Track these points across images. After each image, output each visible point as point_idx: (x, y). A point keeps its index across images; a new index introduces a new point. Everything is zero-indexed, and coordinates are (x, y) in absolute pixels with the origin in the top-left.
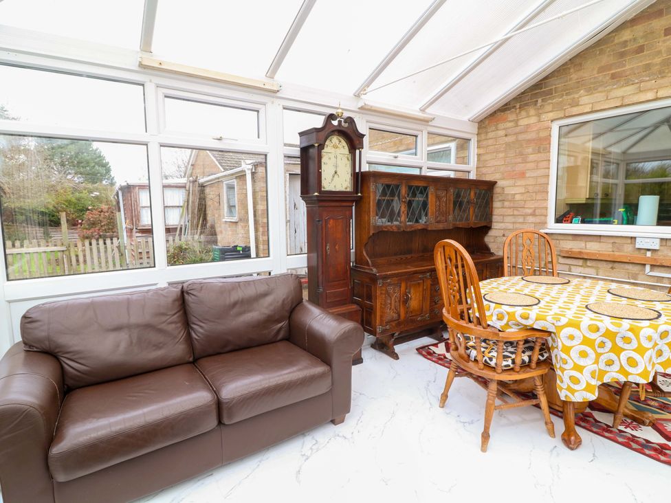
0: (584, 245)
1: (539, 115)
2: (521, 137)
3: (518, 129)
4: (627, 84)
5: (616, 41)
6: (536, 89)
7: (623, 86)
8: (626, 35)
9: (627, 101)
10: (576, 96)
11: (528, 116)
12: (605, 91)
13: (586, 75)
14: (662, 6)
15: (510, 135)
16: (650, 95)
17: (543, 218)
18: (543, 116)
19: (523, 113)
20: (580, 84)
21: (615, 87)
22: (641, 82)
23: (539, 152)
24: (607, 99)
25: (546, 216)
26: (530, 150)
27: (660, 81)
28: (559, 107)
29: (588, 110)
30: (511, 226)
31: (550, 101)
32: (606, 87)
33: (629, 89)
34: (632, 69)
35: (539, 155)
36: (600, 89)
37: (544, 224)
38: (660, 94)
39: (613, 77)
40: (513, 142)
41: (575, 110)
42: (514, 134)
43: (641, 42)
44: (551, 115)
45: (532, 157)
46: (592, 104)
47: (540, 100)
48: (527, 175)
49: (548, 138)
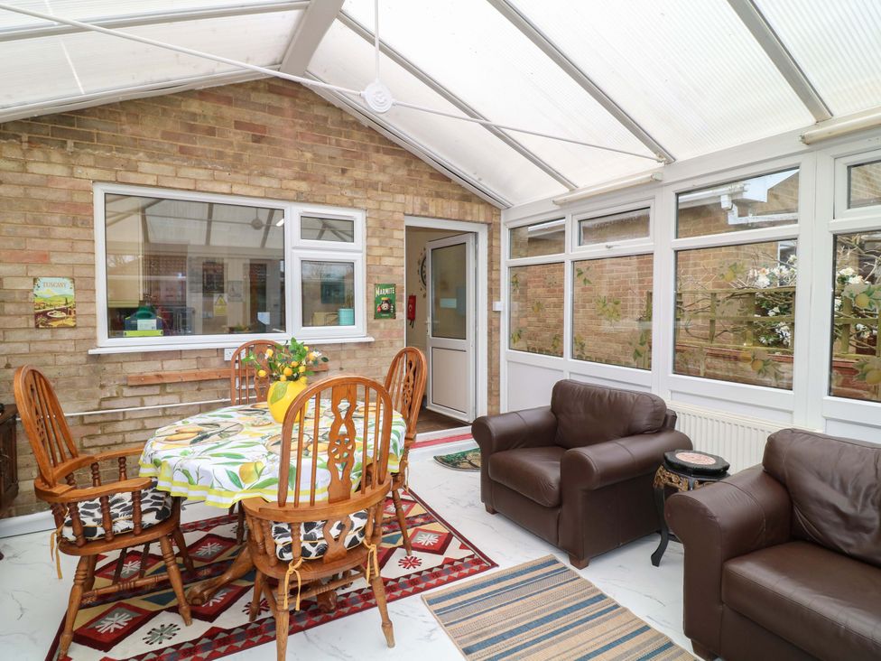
0: (160, 365)
1: (71, 167)
2: (36, 193)
3: (27, 178)
4: (199, 165)
5: (183, 108)
6: (60, 123)
7: (194, 167)
8: (195, 106)
9: (200, 186)
10: (134, 158)
11: (49, 162)
12: (173, 165)
13: (144, 133)
14: (231, 95)
15: (10, 184)
16: (225, 188)
17: (91, 330)
18: (79, 171)
19: (38, 154)
20: (137, 143)
21: (186, 164)
22: (215, 169)
23: (75, 225)
24: (176, 176)
25: (95, 327)
26: (56, 219)
27: (233, 176)
28: (106, 164)
29: (151, 181)
30: (24, 348)
31: (89, 151)
32: (175, 160)
33: (201, 174)
34: (204, 150)
35: (75, 230)
36: (166, 160)
37: (92, 340)
38: (236, 189)
39: (182, 150)
40: (17, 199)
41: (132, 177)
42: (19, 185)
43: (212, 123)
44: (93, 173)
45: (60, 231)
46: (158, 176)
47: (70, 143)
48: (53, 260)
49: (89, 206)
